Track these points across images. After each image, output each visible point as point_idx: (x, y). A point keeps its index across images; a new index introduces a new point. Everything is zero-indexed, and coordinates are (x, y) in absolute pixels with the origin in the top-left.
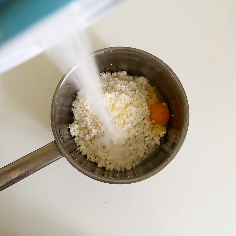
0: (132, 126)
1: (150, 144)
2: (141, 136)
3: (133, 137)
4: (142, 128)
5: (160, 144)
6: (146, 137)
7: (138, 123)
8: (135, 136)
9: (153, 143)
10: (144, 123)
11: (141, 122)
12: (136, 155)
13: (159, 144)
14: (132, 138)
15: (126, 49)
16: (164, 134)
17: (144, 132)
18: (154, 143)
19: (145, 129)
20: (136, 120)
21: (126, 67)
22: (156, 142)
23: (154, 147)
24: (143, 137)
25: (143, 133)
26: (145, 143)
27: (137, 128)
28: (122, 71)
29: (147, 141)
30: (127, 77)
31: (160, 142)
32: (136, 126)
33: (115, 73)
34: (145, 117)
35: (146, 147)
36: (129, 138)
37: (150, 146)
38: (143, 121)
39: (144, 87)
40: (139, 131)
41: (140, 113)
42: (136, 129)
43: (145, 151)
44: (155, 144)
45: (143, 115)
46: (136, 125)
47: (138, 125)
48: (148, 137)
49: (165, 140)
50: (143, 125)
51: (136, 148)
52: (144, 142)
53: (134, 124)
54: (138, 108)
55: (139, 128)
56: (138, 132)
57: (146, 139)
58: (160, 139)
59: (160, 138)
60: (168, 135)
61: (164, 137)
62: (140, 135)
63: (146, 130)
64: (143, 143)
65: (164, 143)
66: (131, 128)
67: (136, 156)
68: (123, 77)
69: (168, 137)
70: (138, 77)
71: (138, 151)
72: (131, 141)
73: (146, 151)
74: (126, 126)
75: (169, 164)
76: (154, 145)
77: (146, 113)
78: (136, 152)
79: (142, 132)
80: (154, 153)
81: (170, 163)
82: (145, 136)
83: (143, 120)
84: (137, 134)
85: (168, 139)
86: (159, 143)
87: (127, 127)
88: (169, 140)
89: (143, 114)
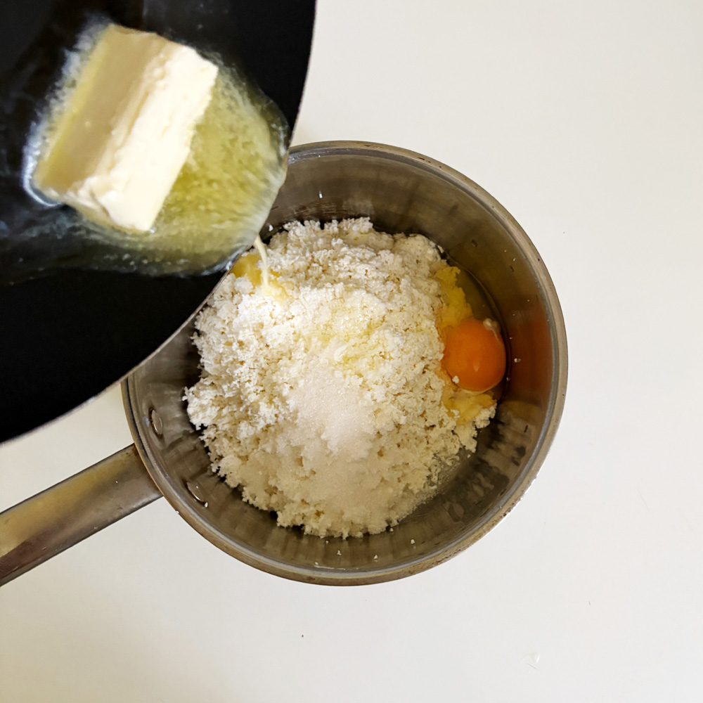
0: (386, 395)
1: (445, 449)
2: (418, 426)
3: (391, 427)
4: (420, 399)
5: (477, 448)
6: (433, 426)
7: (407, 384)
8: (398, 426)
9: (455, 447)
10: (427, 382)
11: (416, 380)
12: (402, 486)
13: (474, 451)
14: (388, 432)
15: (365, 148)
16: (490, 419)
17: (427, 411)
18: (458, 446)
19: (428, 401)
20: (402, 374)
21: (367, 204)
22: (463, 443)
23: (458, 458)
24: (423, 426)
25: (422, 416)
26: (429, 446)
27: (404, 400)
28: (357, 217)
29: (436, 441)
30: (373, 237)
31: (475, 443)
32: (399, 394)
33: (333, 225)
34: (428, 363)
35: (431, 459)
36: (378, 433)
37: (444, 454)
38: (424, 376)
39: (425, 269)
40: (410, 408)
41: (413, 353)
42: (399, 404)
43: (430, 470)
44: (460, 449)
45: (423, 358)
46: (402, 391)
47: (407, 390)
48: (438, 426)
49: (490, 435)
50: (423, 391)
51: (401, 464)
52: (428, 443)
53: (393, 386)
54: (407, 336)
55: (410, 401)
56: (407, 413)
57: (434, 434)
58: (475, 433)
59: (477, 429)
60: (502, 420)
61: (488, 427)
62: (414, 422)
63: (431, 405)
64: (424, 445)
65: (489, 446)
66: (386, 401)
67: (402, 488)
68: (359, 235)
69: (500, 427)
70: (407, 236)
71: (406, 471)
72: (383, 441)
73: (433, 470)
74: (368, 395)
75: (504, 519)
76: (456, 451)
77: (430, 351)
78: (400, 474)
79: (420, 412)
80: (457, 478)
81: (508, 514)
82: (428, 425)
83: (424, 372)
84: (403, 420)
85: (501, 433)
86: (472, 446)
87: (372, 397)
88: (502, 436)
89: (423, 356)
